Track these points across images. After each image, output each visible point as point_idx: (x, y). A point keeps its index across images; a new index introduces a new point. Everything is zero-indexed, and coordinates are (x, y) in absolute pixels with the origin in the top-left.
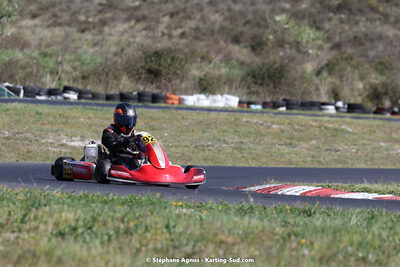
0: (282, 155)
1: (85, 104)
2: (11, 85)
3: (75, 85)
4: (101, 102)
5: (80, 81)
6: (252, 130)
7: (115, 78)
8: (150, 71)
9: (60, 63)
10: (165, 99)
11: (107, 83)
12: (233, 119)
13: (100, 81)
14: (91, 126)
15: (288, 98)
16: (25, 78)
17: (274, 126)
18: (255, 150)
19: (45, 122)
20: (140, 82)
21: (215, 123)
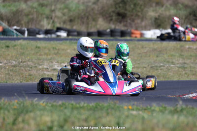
1: (71, 39)
2: (18, 28)
3: (65, 26)
5: (69, 23)
6: (193, 54)
7: (94, 20)
8: (119, 14)
9: (53, 11)
10: (130, 34)
11: (88, 24)
12: (179, 46)
13: (83, 23)
16: (28, 23)
18: (194, 68)
19: (42, 53)
20: (112, 22)
21: (166, 49)
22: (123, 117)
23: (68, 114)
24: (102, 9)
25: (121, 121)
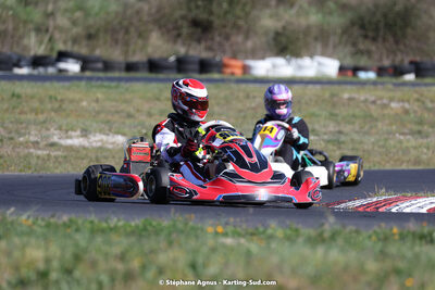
0: (406, 151)
1: (90, 79)
3: (76, 49)
4: (116, 74)
5: (84, 43)
6: (357, 112)
7: (140, 35)
8: (195, 23)
9: (51, 15)
10: (220, 67)
11: (127, 44)
12: (327, 95)
13: (116, 42)
14: (98, 113)
15: (418, 59)
17: (393, 105)
18: (361, 142)
19: (25, 109)
20: (180, 41)
21: (299, 102)
22: (205, 250)
23: (83, 243)
24: (158, 11)
25: (200, 260)
